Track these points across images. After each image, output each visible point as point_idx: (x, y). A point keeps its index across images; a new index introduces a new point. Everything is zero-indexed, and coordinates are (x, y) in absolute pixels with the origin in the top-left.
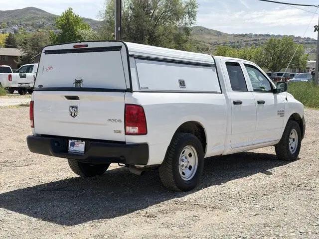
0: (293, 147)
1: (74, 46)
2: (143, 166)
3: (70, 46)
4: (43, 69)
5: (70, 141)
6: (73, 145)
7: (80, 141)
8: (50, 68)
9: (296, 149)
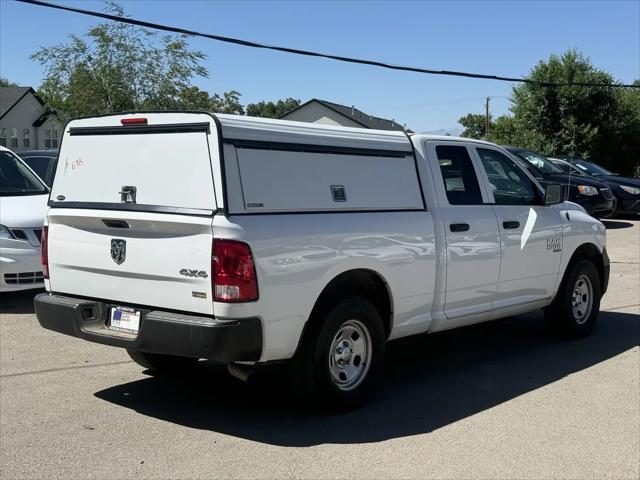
0: (583, 312)
1: (123, 121)
2: (252, 363)
3: (115, 121)
4: (67, 164)
5: (113, 310)
6: (118, 316)
7: (132, 310)
8: (79, 162)
9: (588, 314)
